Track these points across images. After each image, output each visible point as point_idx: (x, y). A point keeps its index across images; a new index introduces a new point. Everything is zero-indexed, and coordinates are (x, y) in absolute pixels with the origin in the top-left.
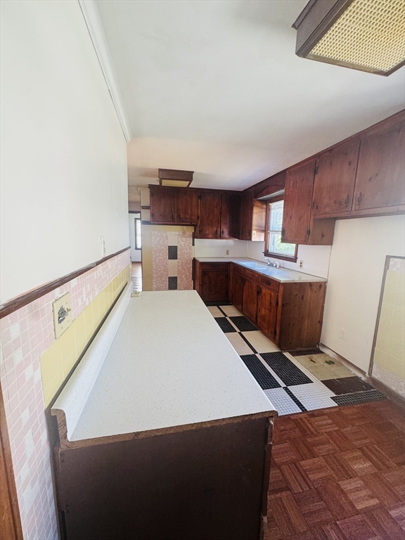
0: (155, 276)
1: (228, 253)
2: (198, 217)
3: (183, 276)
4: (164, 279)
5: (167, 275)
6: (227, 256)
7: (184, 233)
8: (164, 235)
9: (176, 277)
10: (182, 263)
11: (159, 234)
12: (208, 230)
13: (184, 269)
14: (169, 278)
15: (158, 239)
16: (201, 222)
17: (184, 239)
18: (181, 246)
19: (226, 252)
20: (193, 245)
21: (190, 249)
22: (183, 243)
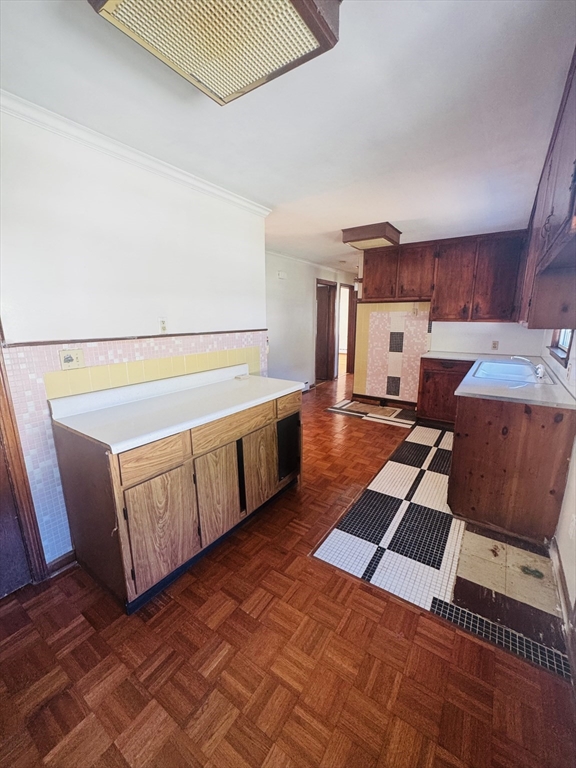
0: (369, 372)
1: (495, 346)
2: (433, 288)
3: (410, 379)
4: (381, 378)
5: (386, 373)
6: (495, 352)
7: (415, 312)
8: (386, 316)
9: (399, 379)
10: (409, 358)
11: (379, 316)
12: (449, 307)
13: (412, 367)
14: (389, 378)
15: (377, 323)
16: (438, 295)
17: (415, 322)
18: (410, 332)
19: (491, 345)
20: (430, 331)
21: (424, 336)
22: (412, 329)
